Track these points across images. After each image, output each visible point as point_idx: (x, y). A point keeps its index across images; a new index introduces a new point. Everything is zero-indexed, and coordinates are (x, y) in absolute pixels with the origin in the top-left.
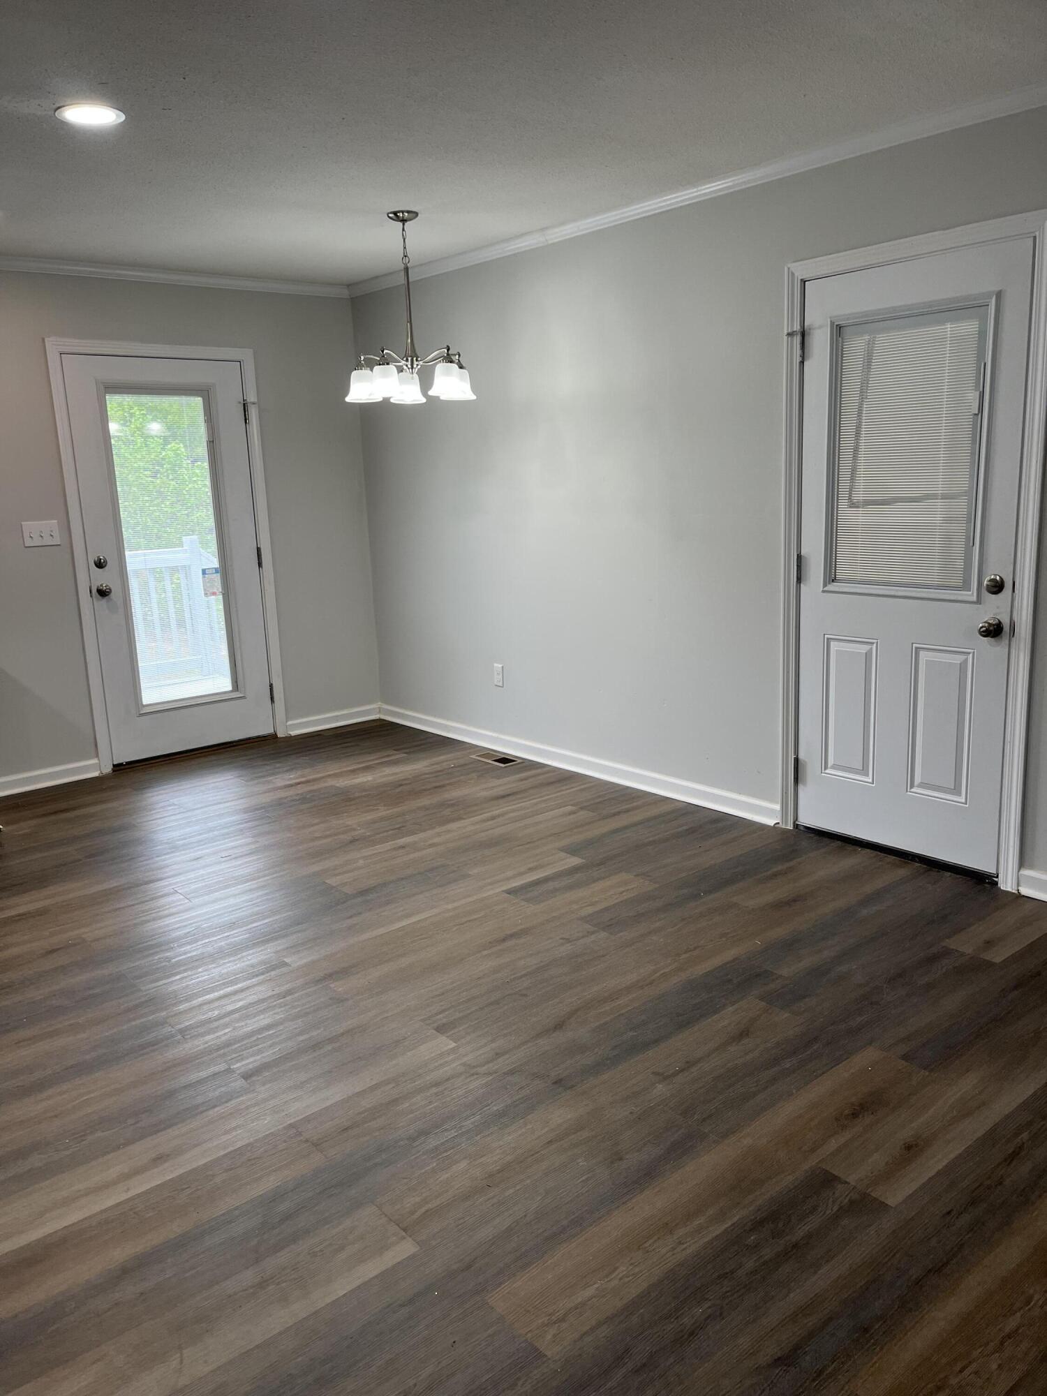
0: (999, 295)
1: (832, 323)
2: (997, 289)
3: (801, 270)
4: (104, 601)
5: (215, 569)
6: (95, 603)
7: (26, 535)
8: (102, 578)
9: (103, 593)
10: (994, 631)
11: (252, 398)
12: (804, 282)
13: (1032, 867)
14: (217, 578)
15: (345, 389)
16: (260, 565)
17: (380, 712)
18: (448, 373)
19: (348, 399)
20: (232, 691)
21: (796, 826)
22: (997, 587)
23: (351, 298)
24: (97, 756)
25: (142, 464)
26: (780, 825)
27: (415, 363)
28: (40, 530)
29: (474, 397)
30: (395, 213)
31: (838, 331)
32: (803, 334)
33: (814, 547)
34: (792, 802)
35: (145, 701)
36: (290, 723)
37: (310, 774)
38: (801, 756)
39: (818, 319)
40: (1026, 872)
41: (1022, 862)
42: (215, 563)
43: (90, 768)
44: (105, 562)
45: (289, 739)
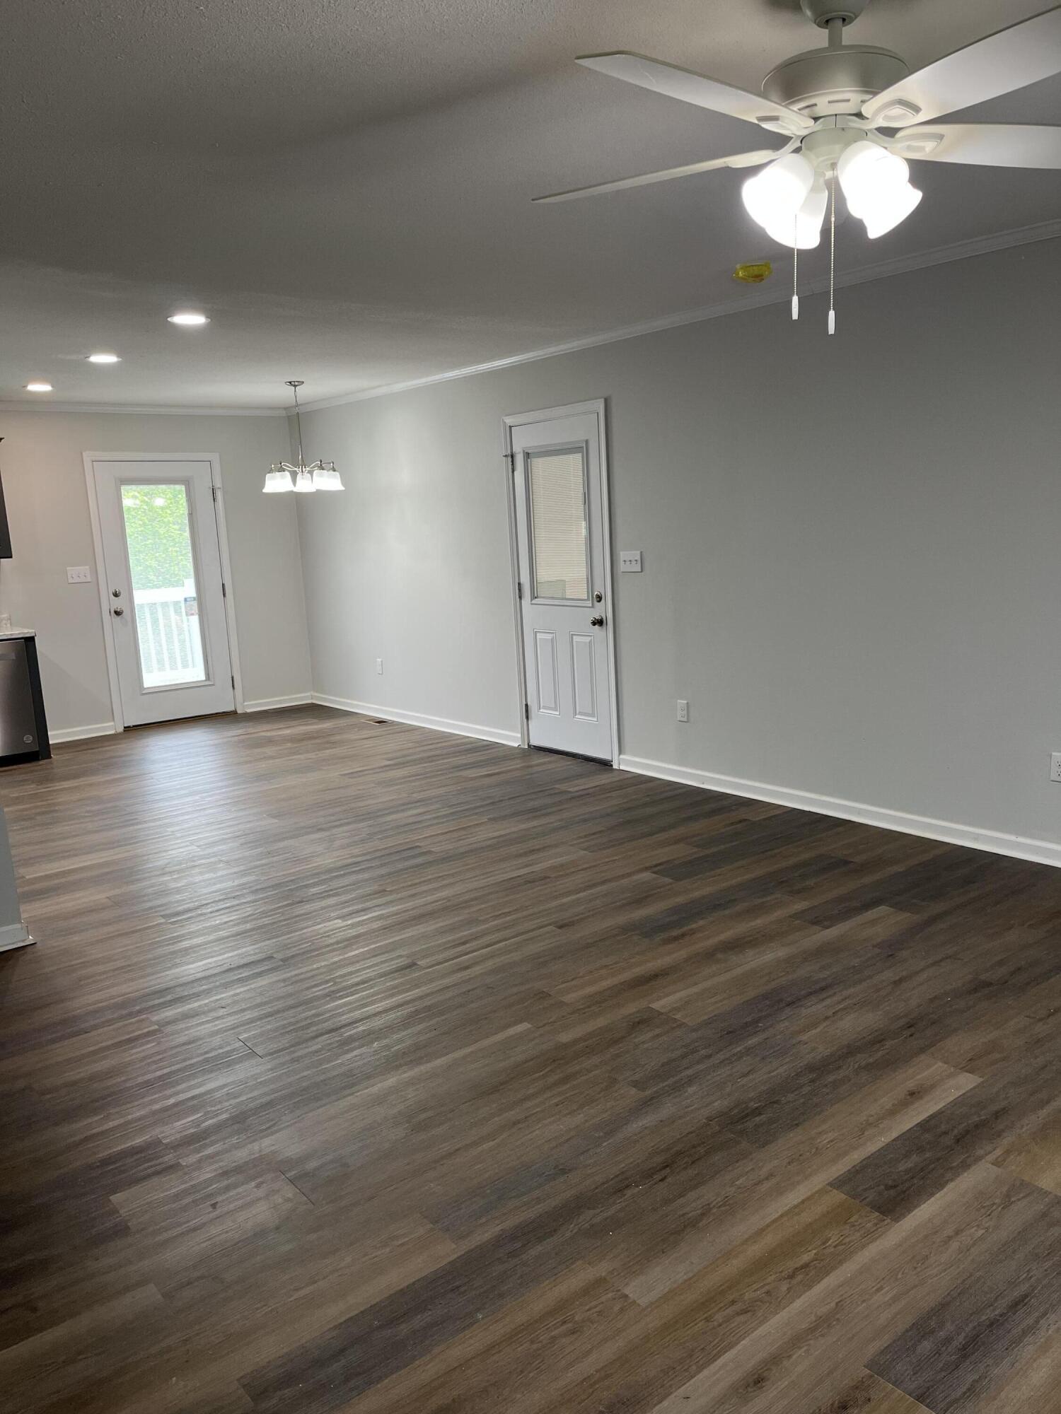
0: (587, 442)
1: (524, 451)
2: (586, 438)
3: (509, 421)
4: (118, 618)
5: (194, 598)
6: (113, 620)
7: (69, 576)
8: (117, 604)
9: (118, 613)
10: (599, 622)
11: (218, 484)
12: (510, 427)
13: (624, 754)
14: (195, 604)
15: (263, 485)
16: (224, 595)
17: (312, 699)
18: (321, 476)
19: (265, 491)
20: (206, 680)
21: (529, 746)
22: (599, 598)
23: (288, 417)
24: (113, 720)
25: (171, 519)
26: (522, 746)
27: (304, 469)
28: (78, 573)
29: (343, 489)
30: (290, 383)
31: (527, 455)
32: (512, 456)
33: (525, 580)
34: (527, 733)
35: (145, 686)
36: (246, 703)
37: (251, 730)
38: (529, 704)
39: (517, 449)
40: (621, 756)
41: (620, 753)
42: (194, 595)
43: (109, 728)
44: (120, 593)
45: (246, 714)
